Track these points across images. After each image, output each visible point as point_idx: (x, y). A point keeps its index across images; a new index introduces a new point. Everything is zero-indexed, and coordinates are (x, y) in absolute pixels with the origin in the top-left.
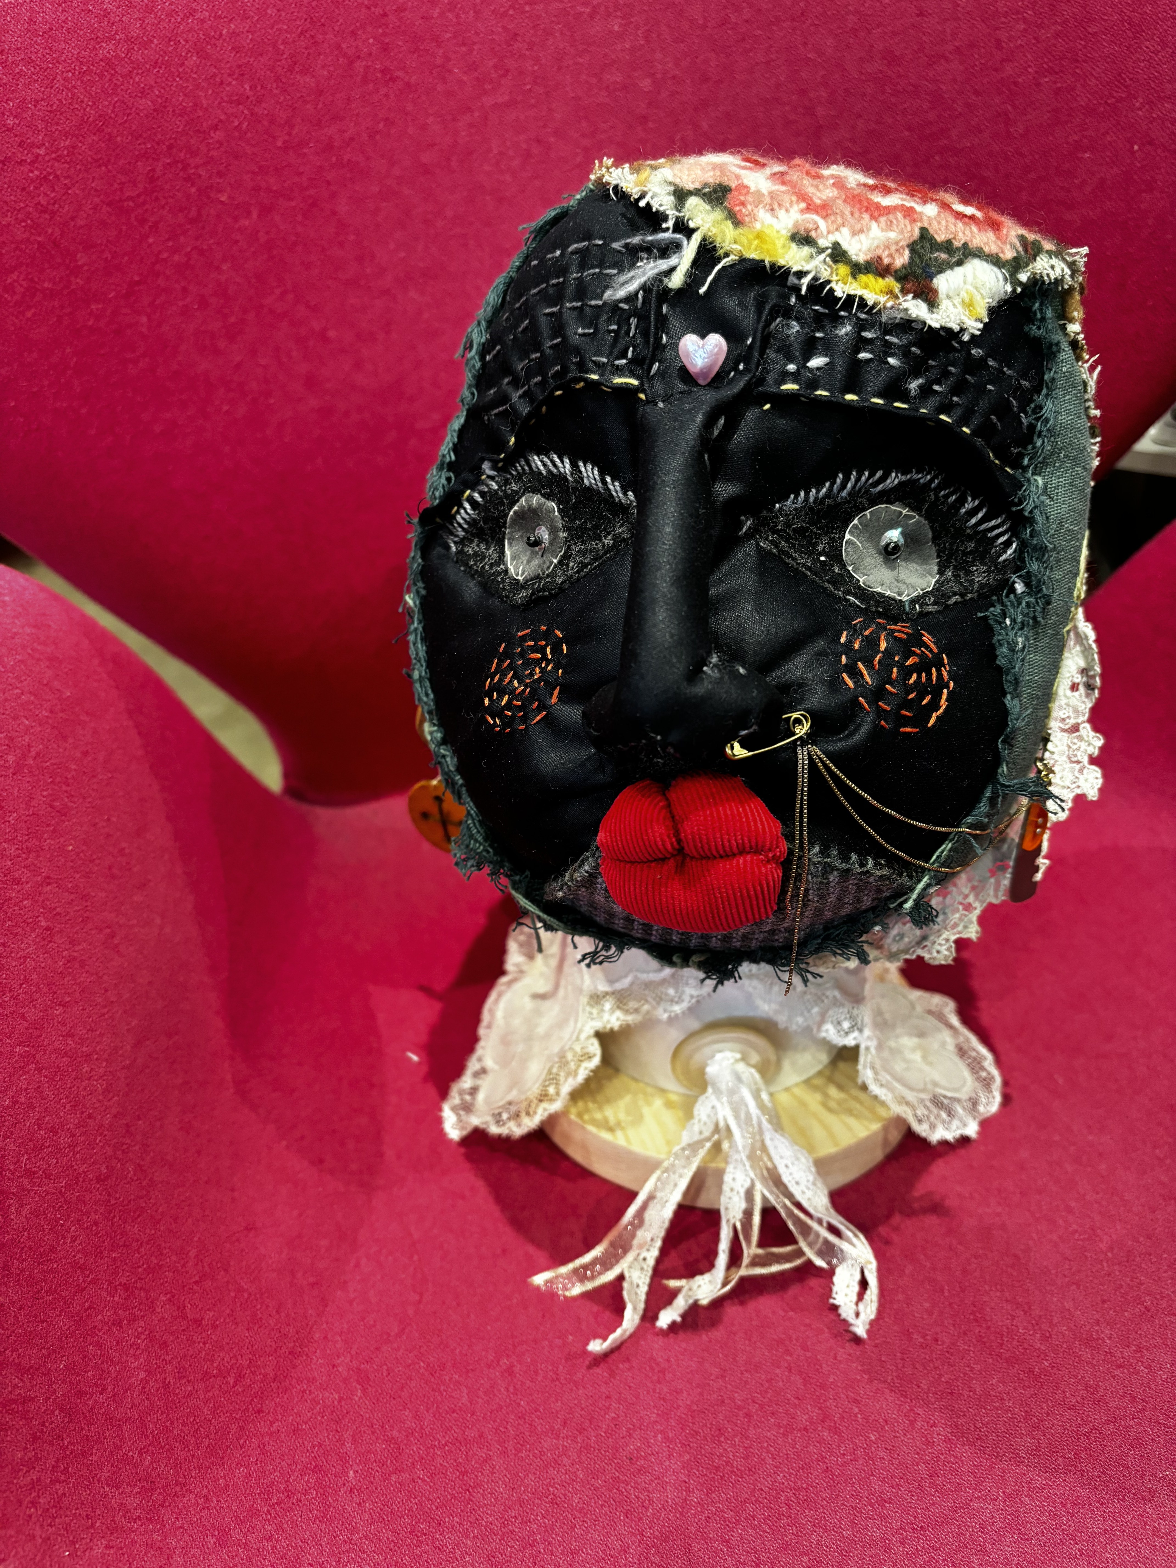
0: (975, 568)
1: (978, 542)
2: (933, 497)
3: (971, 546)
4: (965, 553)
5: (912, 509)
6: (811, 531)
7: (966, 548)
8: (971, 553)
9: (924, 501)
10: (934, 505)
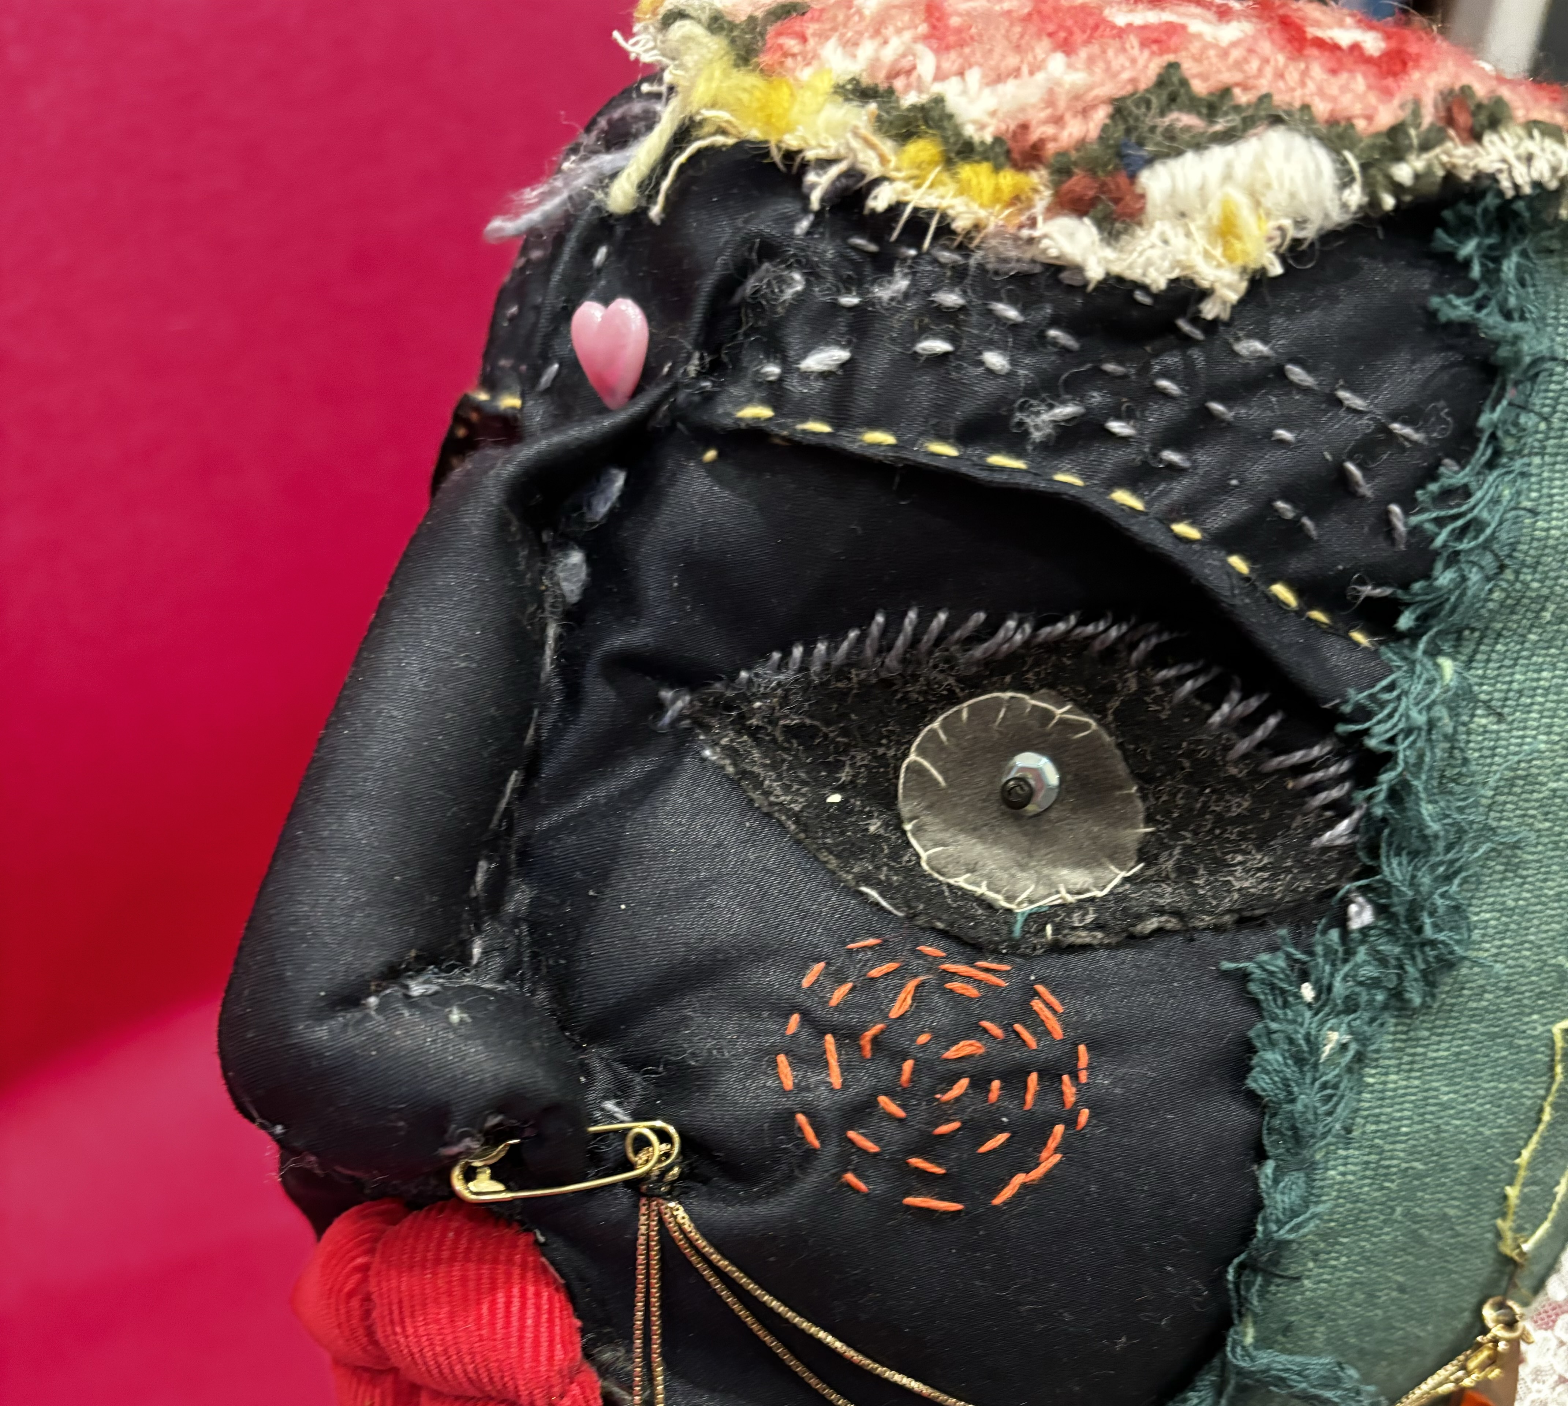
0: (1240, 858)
1: (1259, 798)
2: (1133, 686)
3: (1240, 805)
4: (1221, 821)
5: (1084, 707)
6: (826, 736)
7: (1228, 809)
8: (1239, 820)
9: (1110, 691)
10: (1136, 701)
